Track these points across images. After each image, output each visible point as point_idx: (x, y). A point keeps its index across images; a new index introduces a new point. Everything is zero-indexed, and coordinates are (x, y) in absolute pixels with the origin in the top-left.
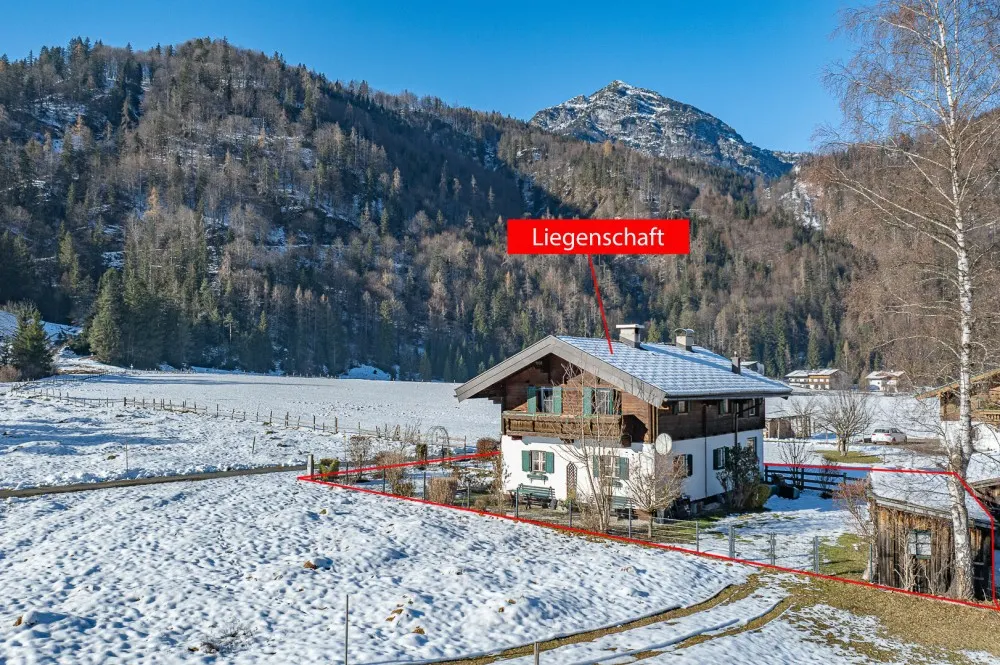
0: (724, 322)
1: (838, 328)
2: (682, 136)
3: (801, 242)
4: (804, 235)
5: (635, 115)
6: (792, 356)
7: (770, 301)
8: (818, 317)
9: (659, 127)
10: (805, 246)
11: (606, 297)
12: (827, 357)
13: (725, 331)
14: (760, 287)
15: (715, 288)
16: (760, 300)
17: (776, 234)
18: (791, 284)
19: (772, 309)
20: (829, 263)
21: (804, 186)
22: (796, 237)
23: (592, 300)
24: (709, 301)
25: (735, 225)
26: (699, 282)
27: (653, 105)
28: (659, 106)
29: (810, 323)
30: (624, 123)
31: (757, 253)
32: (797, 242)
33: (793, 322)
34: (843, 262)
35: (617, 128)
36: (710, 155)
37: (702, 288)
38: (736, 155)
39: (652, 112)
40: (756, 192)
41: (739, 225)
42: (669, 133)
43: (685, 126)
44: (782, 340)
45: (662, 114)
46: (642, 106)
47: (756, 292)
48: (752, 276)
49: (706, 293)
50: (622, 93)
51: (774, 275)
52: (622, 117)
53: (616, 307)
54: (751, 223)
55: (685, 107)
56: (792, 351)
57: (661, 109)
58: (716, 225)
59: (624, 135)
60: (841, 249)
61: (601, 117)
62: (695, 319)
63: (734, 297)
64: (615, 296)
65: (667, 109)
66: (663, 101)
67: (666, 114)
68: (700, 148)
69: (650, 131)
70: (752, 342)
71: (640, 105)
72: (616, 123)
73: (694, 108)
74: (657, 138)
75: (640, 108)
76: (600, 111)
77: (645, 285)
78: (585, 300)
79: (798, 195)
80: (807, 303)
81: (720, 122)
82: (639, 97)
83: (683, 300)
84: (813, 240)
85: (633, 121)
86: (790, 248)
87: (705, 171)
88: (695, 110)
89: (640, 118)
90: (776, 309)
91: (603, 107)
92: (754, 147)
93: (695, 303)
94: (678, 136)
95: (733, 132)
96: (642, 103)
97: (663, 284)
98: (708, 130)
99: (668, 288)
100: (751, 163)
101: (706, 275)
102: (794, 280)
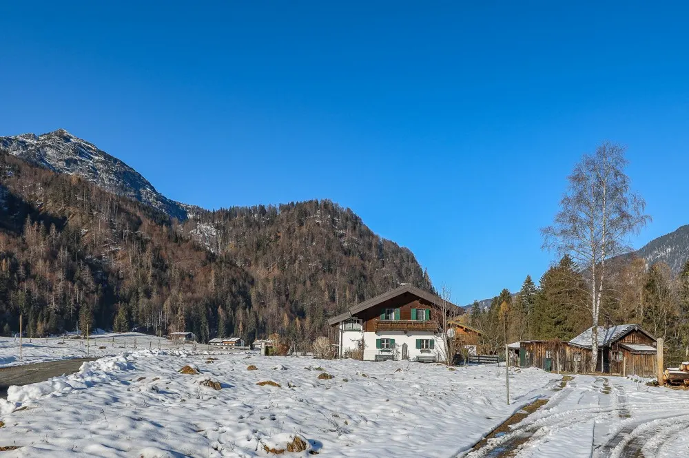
0: (169, 308)
1: (234, 315)
2: (113, 180)
3: (210, 261)
4: (211, 257)
5: (77, 157)
6: (210, 331)
7: (195, 295)
8: (224, 307)
9: (96, 170)
10: (213, 264)
11: (85, 285)
12: (229, 332)
13: (169, 312)
14: (189, 287)
15: (160, 285)
16: (189, 294)
17: (196, 255)
18: (206, 286)
19: (197, 301)
20: (228, 275)
21: (203, 227)
22: (207, 258)
23: (76, 286)
24: (158, 293)
25: (169, 245)
26: (150, 279)
27: (91, 153)
28: (96, 155)
29: (220, 310)
30: (68, 162)
31: (184, 265)
32: (208, 261)
33: (210, 309)
34: (235, 276)
35: (62, 164)
36: (133, 196)
37: (151, 284)
38: (151, 200)
39: (91, 158)
40: (173, 226)
41: (171, 245)
42: (104, 176)
43: (115, 173)
44: (204, 320)
45: (98, 161)
46: (83, 153)
47: (186, 289)
48: (183, 279)
49: (155, 288)
50: (67, 139)
51: (195, 279)
52: (67, 157)
53: (93, 292)
54: (179, 246)
55: (116, 160)
56: (210, 327)
57: (97, 158)
58: (156, 244)
59: (68, 170)
60: (234, 268)
61: (49, 153)
62: (150, 305)
63: (174, 291)
64: (92, 285)
65: (102, 158)
66: (100, 152)
67: (102, 162)
68: (126, 190)
69: (89, 171)
70: (186, 320)
71: (80, 150)
72: (61, 160)
73: (121, 162)
74: (94, 177)
75: (81, 154)
76: (48, 149)
77: (110, 278)
78: (70, 285)
79: (201, 232)
80: (217, 299)
81: (140, 176)
82: (80, 145)
83: (139, 291)
84: (217, 261)
85: (75, 162)
86: (204, 265)
87: (139, 207)
88: (123, 164)
89: (81, 161)
90: (200, 301)
91: (50, 147)
92: (163, 197)
93: (148, 294)
94: (110, 180)
95: (149, 184)
96: (83, 150)
97: (122, 279)
98: (131, 179)
99: (127, 282)
100: (160, 207)
101: (154, 276)
102: (208, 284)
